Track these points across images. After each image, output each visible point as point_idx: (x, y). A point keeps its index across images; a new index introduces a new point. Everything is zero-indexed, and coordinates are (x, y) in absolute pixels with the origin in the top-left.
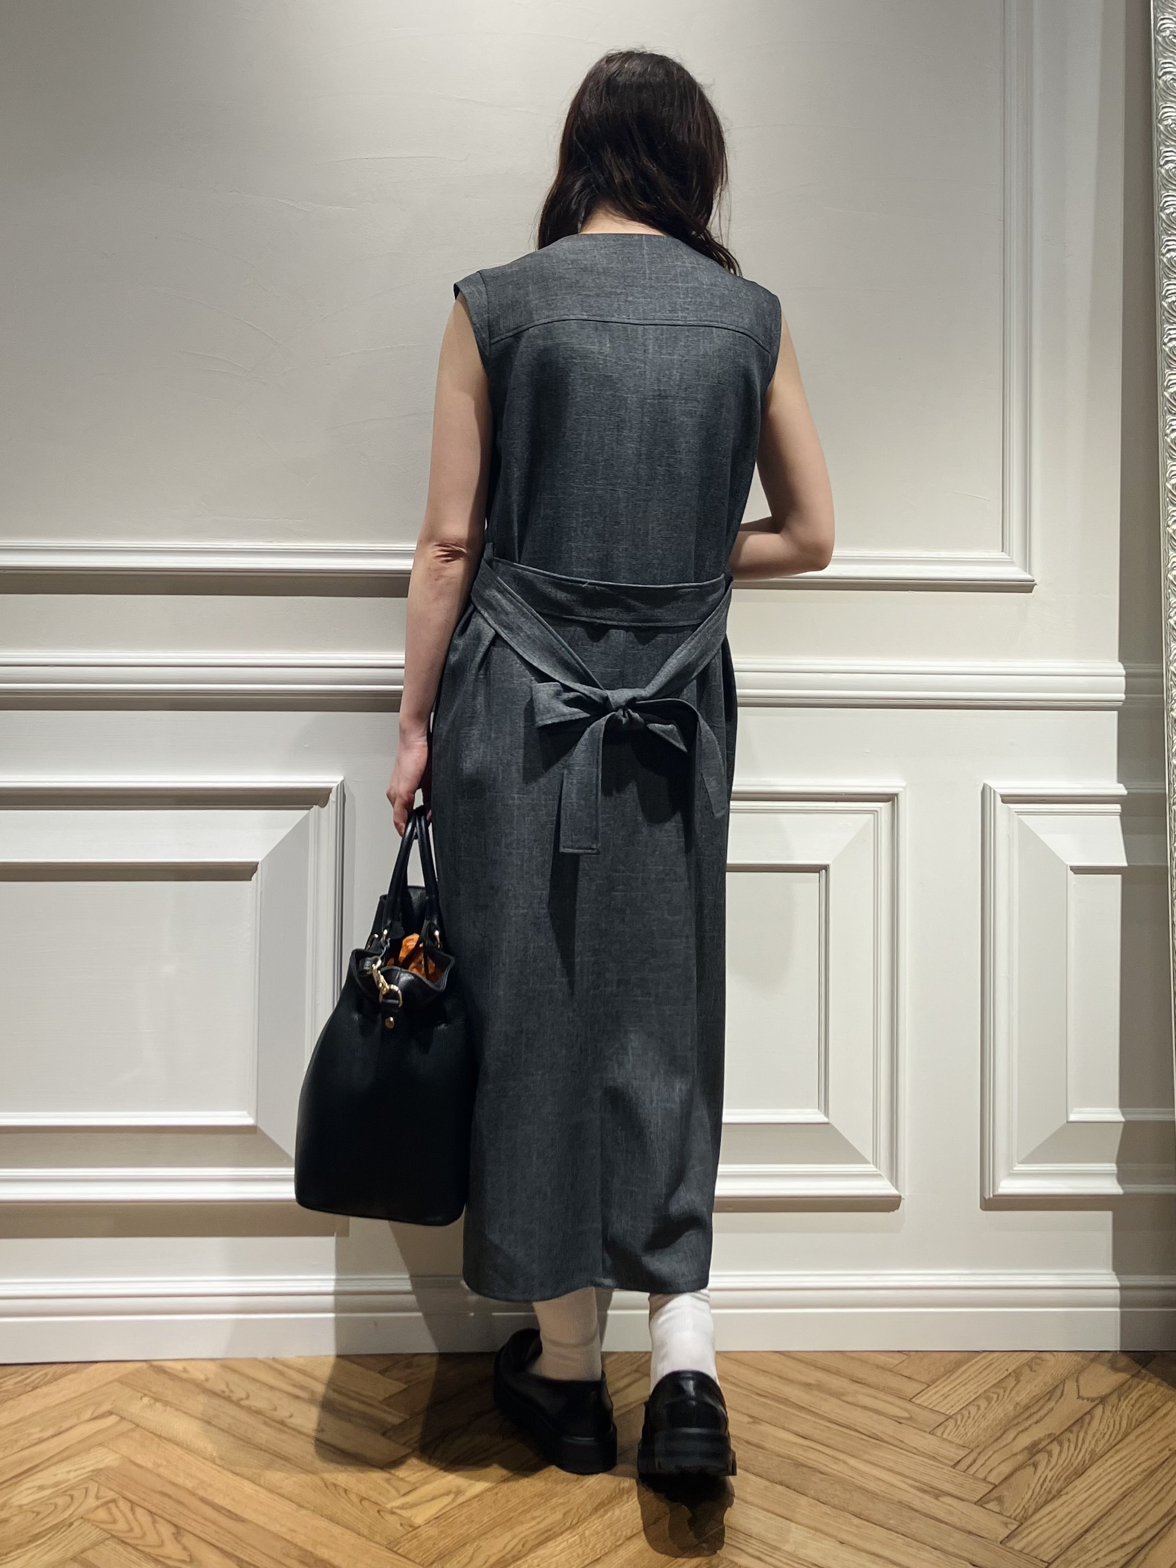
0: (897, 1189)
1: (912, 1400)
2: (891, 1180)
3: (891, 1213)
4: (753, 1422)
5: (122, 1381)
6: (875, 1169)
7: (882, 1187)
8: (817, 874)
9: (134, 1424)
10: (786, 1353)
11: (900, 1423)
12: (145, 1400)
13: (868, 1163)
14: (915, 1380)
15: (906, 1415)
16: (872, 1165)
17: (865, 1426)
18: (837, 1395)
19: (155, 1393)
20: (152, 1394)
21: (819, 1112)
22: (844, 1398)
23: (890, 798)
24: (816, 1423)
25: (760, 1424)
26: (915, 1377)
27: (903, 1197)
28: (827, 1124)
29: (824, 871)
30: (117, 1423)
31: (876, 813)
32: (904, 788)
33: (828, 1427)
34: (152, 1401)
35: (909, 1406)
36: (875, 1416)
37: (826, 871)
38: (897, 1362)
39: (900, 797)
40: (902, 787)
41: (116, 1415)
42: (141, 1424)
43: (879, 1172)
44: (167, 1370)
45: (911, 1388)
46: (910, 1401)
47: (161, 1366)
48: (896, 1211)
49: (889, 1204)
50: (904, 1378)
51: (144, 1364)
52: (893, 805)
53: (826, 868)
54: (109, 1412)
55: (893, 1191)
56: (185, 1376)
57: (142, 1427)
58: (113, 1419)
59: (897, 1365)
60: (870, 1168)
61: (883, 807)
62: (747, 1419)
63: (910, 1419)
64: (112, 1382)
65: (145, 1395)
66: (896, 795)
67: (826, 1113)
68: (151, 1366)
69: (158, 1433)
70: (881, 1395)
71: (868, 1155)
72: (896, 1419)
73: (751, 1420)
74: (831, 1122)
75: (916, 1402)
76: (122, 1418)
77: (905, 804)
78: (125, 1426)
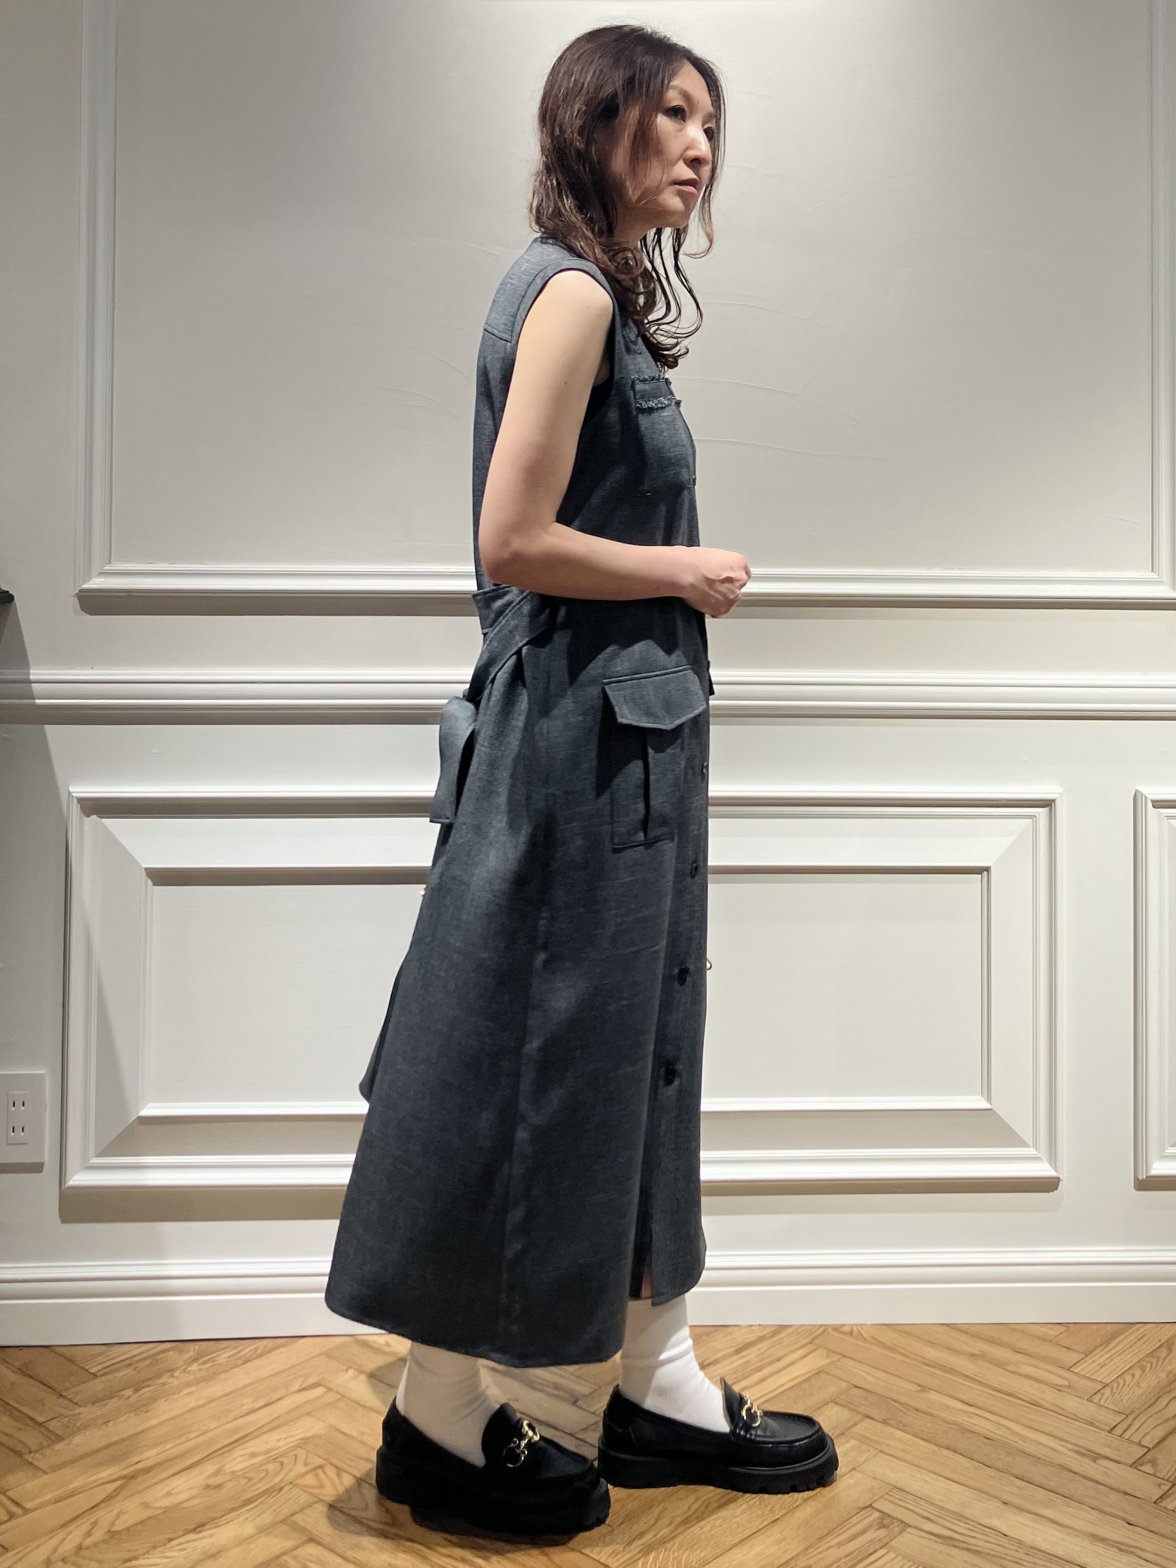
0: (1056, 1171)
1: (1071, 1369)
2: (1050, 1163)
3: (1051, 1193)
4: (922, 1391)
5: (328, 1355)
6: (1035, 1152)
7: (1042, 1169)
8: (980, 876)
9: (339, 1394)
10: (953, 1326)
11: (1059, 1390)
12: (351, 1372)
13: (1029, 1147)
14: (1074, 1350)
15: (1066, 1383)
16: (1032, 1149)
17: (1026, 1394)
18: (1000, 1364)
19: (359, 1366)
20: (356, 1367)
21: (982, 1099)
22: (1009, 1368)
23: (1048, 804)
24: (980, 1390)
25: (928, 1392)
26: (1072, 1347)
27: (1061, 1178)
28: (991, 1110)
29: (985, 872)
30: (325, 1393)
31: (1034, 818)
32: (1061, 794)
33: (992, 1395)
34: (356, 1374)
35: (1068, 1375)
36: (1036, 1385)
37: (988, 872)
38: (1056, 1333)
39: (1057, 803)
40: (1059, 793)
41: (324, 1386)
42: (346, 1395)
43: (1039, 1155)
44: (371, 1344)
45: (1070, 1358)
46: (1069, 1370)
47: (365, 1341)
48: (1055, 1191)
49: (1048, 1185)
50: (1063, 1348)
51: (349, 1338)
52: (1050, 810)
53: (988, 869)
54: (316, 1383)
55: (1051, 1173)
56: (387, 1349)
57: (347, 1398)
58: (320, 1390)
59: (1057, 1336)
60: (1031, 1151)
61: (1041, 812)
62: (914, 1388)
63: (1069, 1387)
64: (319, 1355)
65: (350, 1368)
66: (1054, 801)
67: (989, 1099)
68: (356, 1340)
69: (362, 1403)
70: (1042, 1365)
71: (1028, 1137)
72: (1056, 1387)
73: (919, 1389)
74: (995, 1109)
75: (1074, 1371)
76: (329, 1390)
77: (1062, 810)
78: (331, 1397)
